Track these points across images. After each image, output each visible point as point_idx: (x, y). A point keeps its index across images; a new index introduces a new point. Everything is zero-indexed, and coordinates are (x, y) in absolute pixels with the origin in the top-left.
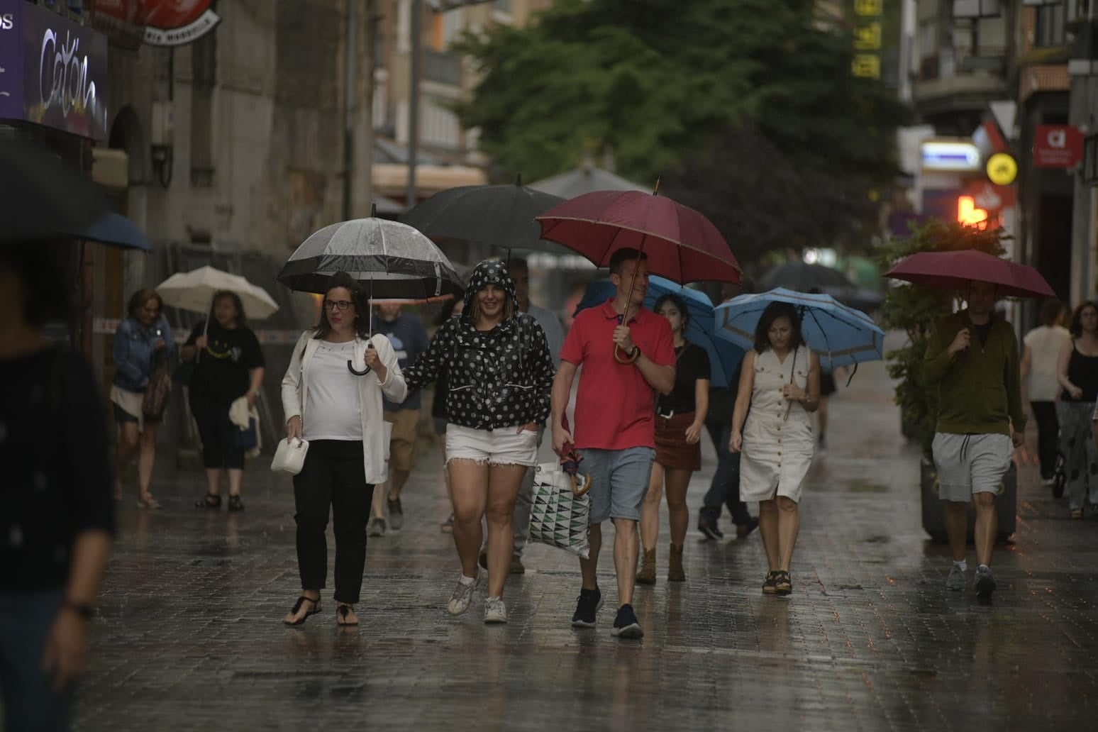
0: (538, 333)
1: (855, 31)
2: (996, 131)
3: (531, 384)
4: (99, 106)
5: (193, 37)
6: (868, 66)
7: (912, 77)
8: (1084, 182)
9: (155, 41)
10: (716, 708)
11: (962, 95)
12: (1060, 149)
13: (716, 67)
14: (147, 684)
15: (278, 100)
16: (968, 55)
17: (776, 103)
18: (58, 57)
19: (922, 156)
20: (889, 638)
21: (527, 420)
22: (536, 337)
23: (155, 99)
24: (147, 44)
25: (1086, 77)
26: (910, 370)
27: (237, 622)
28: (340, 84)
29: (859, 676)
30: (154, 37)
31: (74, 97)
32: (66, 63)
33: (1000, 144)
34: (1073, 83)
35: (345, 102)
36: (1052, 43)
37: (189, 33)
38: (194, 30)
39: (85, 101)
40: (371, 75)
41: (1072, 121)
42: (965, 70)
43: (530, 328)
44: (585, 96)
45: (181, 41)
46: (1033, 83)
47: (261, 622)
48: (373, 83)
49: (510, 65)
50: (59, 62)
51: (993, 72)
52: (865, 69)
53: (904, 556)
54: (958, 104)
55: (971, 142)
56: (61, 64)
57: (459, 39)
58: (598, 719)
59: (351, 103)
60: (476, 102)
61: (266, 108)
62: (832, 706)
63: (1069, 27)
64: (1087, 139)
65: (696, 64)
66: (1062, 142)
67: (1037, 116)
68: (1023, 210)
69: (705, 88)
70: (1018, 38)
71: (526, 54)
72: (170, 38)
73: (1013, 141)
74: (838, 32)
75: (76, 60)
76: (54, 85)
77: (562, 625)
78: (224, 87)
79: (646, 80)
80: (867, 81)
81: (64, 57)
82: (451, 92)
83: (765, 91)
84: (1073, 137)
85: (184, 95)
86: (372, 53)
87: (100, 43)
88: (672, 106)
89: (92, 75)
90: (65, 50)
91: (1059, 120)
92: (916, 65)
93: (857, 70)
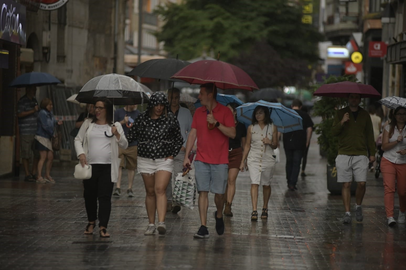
0: (176, 121)
1: (303, 6)
2: (355, 43)
3: (172, 141)
4: (23, 32)
5: (58, 7)
6: (308, 19)
7: (324, 24)
8: (387, 62)
9: (44, 8)
11: (342, 30)
12: (378, 50)
13: (252, 19)
14: (40, 246)
15: (89, 30)
16: (344, 15)
17: (274, 33)
18: (8, 14)
19: (327, 52)
20: (315, 230)
21: (169, 155)
22: (175, 122)
23: (44, 30)
24: (41, 9)
25: (388, 24)
26: (323, 131)
27: (74, 223)
28: (113, 25)
29: (304, 244)
30: (43, 7)
31: (13, 29)
32: (11, 16)
33: (356, 48)
34: (383, 26)
35: (114, 31)
36: (375, 11)
37: (56, 6)
38: (58, 4)
39: (18, 31)
40: (124, 21)
41: (383, 39)
42: (343, 21)
43: (173, 119)
44: (203, 30)
45: (53, 8)
46: (368, 26)
47: (83, 223)
48: (125, 24)
49: (176, 18)
50: (8, 16)
51: (354, 22)
52: (307, 20)
53: (320, 200)
54: (341, 34)
55: (346, 47)
56: (9, 17)
57: (157, 8)
59: (117, 32)
60: (163, 32)
61: (85, 34)
62: (294, 254)
63: (382, 5)
64: (388, 47)
65: (244, 18)
66: (379, 48)
67: (370, 38)
68: (365, 72)
69: (247, 27)
70: (363, 9)
71: (182, 14)
72: (49, 7)
73: (361, 47)
74: (297, 7)
75: (14, 15)
76: (6, 24)
77: (194, 224)
78: (69, 26)
79: (226, 24)
80: (307, 25)
81: (10, 14)
82: (154, 28)
83: (271, 28)
84: (383, 46)
85: (54, 28)
86: (124, 13)
87: (23, 9)
88: (235, 34)
89: (20, 21)
90: (10, 12)
91: (378, 39)
92: (325, 19)
93: (304, 21)
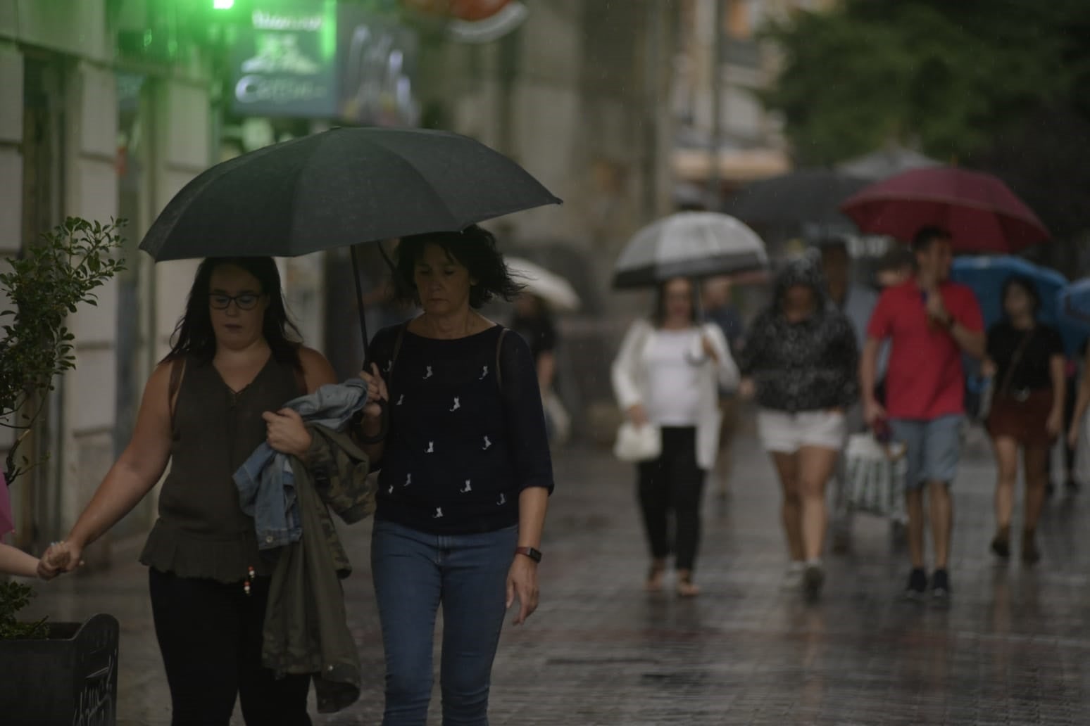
10: (1037, 698)
15: (581, 92)
48: (671, 69)
58: (915, 707)
59: (648, 89)
60: (782, 90)
61: (570, 101)
